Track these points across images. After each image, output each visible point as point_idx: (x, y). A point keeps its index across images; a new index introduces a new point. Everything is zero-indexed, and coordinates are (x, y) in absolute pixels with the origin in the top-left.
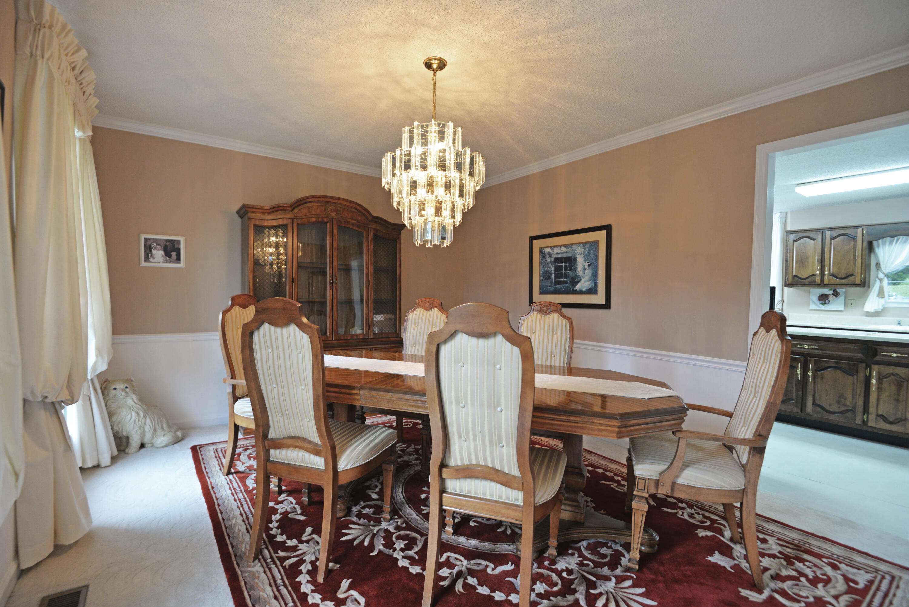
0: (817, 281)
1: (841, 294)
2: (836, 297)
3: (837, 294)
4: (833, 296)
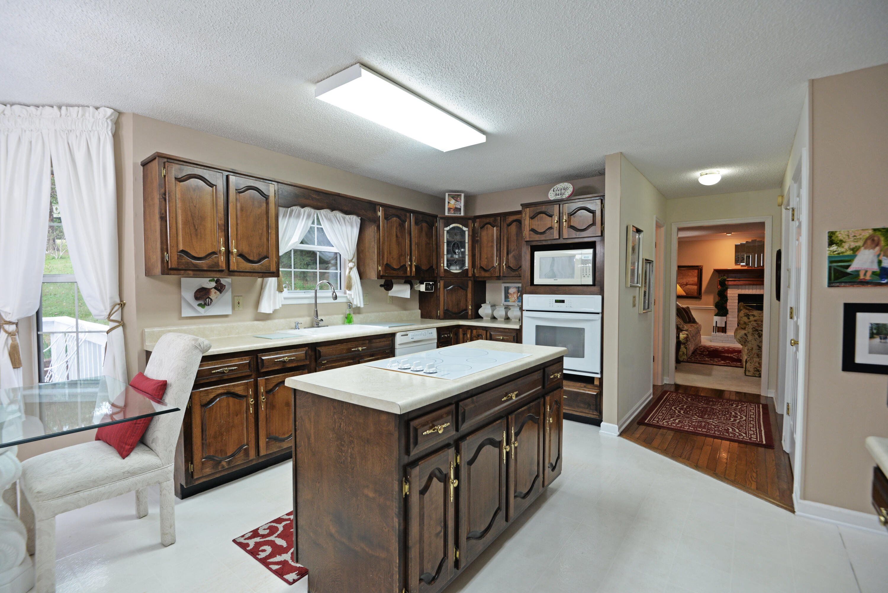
0: (220, 264)
1: (226, 287)
2: (221, 293)
3: (221, 288)
4: (216, 291)
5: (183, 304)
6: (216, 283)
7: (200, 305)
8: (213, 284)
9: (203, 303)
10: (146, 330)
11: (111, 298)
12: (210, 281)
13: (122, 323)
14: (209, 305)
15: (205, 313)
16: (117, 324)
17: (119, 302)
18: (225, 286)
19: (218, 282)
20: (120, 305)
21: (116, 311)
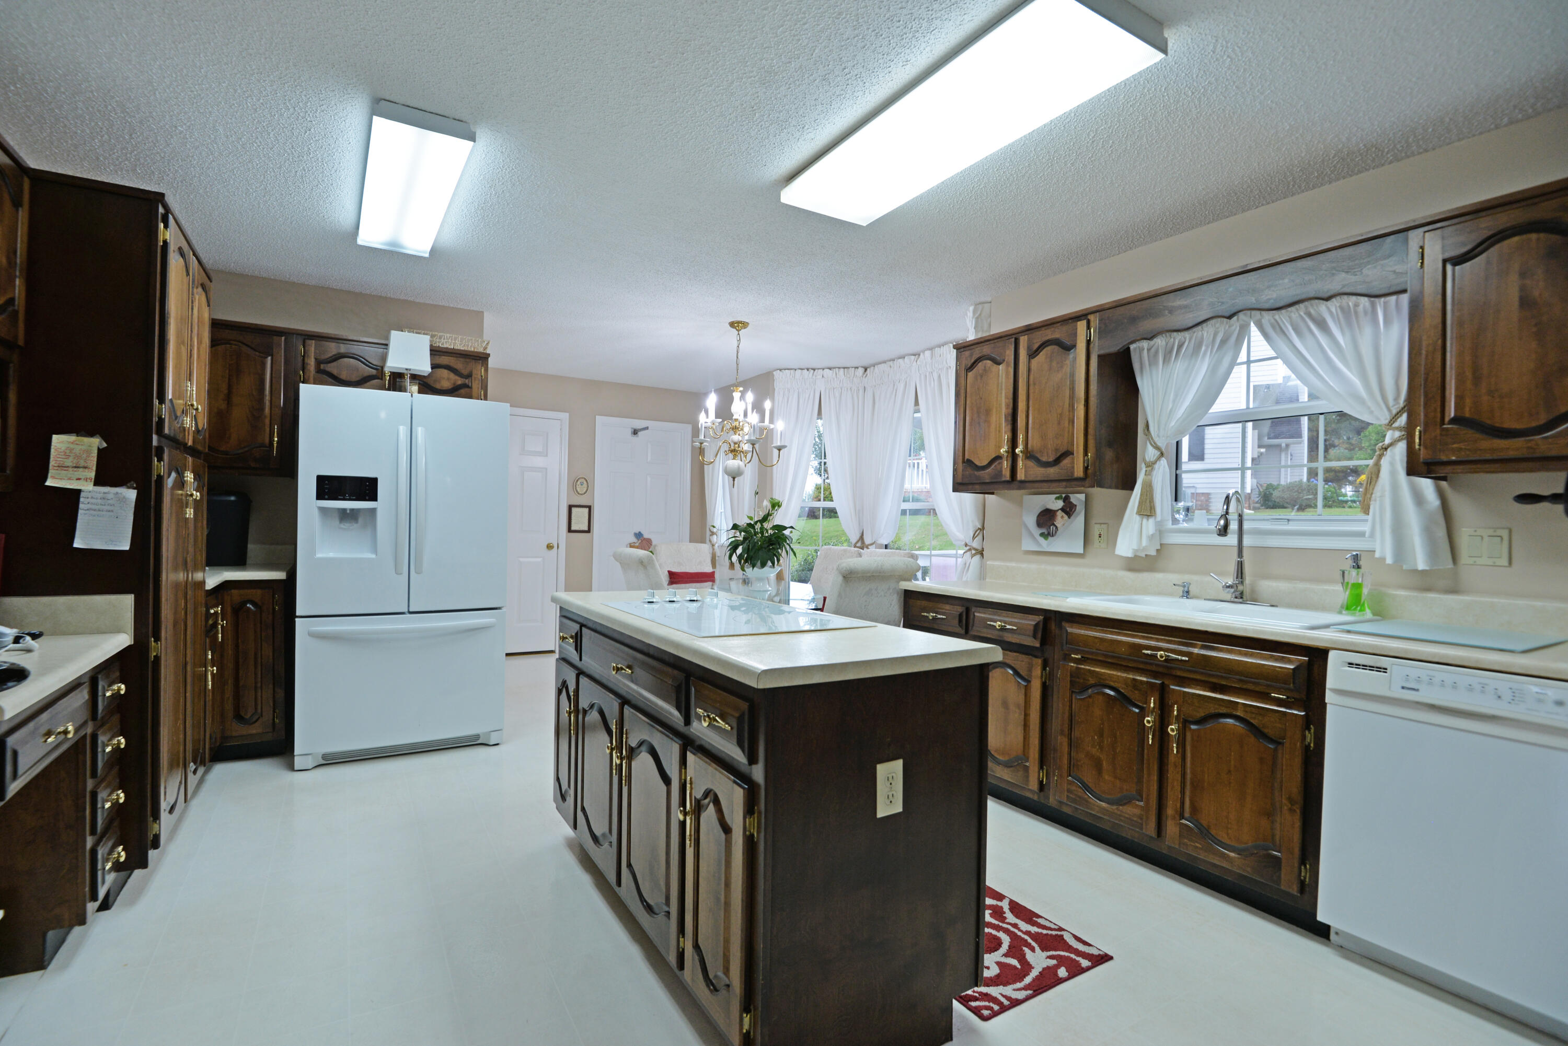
0: (1004, 472)
1: (1077, 508)
2: (1069, 517)
3: (1071, 510)
4: (1063, 514)
5: (1024, 532)
6: (1064, 502)
7: (1042, 535)
8: (1060, 504)
9: (1046, 533)
12: (1056, 499)
13: (981, 551)
14: (1053, 536)
15: (1048, 547)
17: (980, 526)
18: (1076, 506)
19: (1066, 499)
20: (981, 530)
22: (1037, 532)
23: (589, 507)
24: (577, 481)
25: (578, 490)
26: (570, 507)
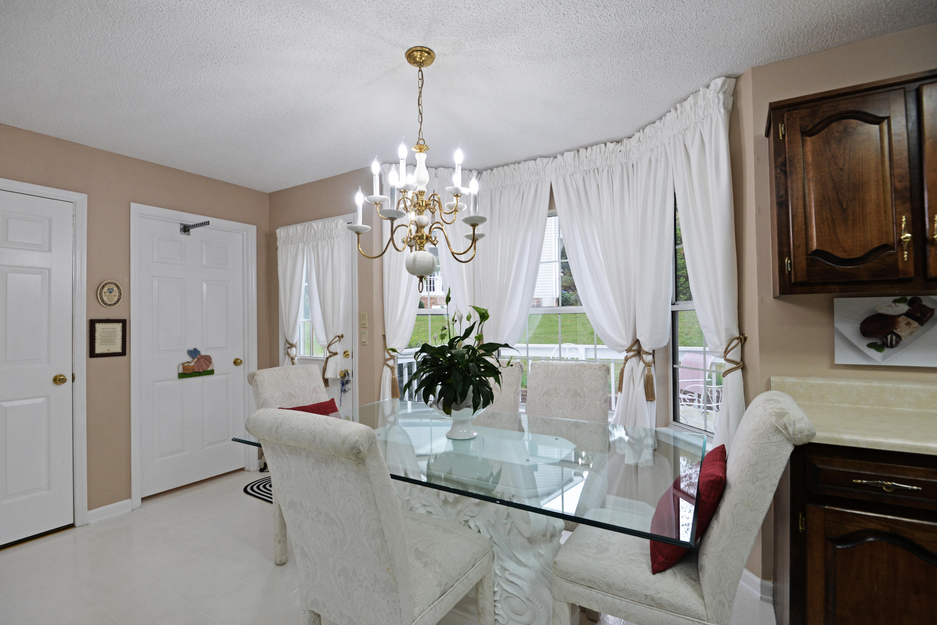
2: (922, 324)
3: (924, 315)
4: (911, 320)
5: (838, 342)
6: (910, 303)
7: (870, 346)
8: (904, 308)
9: (879, 342)
10: (772, 379)
11: (727, 330)
12: (895, 301)
13: (742, 365)
14: (892, 346)
15: (882, 361)
16: (733, 366)
17: (737, 335)
18: (933, 311)
19: (915, 303)
20: (739, 339)
21: (733, 348)
22: (862, 344)
23: (124, 323)
24: (103, 287)
25: (105, 299)
26: (92, 324)
